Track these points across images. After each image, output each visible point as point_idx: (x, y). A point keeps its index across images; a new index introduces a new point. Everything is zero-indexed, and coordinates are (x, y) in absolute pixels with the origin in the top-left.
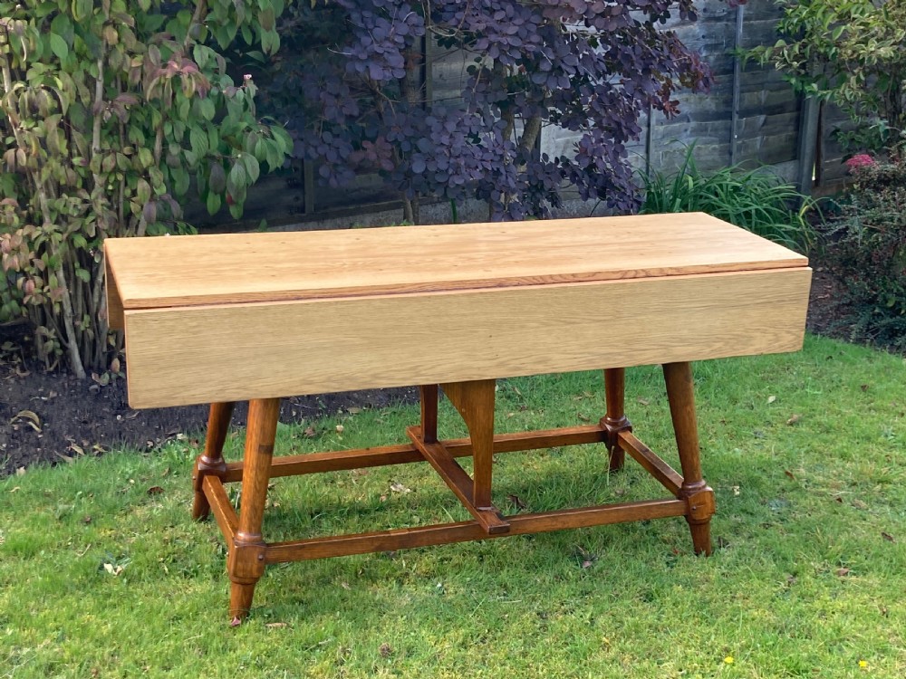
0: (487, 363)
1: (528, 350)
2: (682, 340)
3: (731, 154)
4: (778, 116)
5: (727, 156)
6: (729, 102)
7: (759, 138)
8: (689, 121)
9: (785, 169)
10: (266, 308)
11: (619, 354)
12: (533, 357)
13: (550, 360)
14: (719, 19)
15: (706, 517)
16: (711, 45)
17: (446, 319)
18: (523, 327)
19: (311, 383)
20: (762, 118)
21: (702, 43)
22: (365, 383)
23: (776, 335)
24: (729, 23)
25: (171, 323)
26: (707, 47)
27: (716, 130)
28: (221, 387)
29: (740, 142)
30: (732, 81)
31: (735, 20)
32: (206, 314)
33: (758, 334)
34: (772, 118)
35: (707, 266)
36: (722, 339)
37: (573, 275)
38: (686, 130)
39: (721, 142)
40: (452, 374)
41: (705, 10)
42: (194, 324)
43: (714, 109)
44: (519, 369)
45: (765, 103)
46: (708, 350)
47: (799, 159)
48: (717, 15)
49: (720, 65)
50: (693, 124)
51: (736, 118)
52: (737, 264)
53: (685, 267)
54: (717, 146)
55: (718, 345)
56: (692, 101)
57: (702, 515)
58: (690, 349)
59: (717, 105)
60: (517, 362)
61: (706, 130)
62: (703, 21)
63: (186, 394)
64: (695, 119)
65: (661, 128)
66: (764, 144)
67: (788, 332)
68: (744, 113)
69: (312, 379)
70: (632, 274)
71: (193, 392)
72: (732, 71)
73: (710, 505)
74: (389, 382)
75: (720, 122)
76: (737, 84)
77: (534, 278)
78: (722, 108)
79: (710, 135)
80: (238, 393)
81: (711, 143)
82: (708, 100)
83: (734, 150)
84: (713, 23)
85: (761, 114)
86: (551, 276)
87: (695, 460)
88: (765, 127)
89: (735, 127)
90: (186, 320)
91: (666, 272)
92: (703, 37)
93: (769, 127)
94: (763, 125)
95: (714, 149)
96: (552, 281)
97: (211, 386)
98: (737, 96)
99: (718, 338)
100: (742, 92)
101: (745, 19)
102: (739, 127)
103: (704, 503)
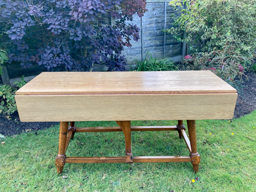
0: (125, 116)
1: (137, 113)
2: (190, 114)
3: (164, 54)
4: (176, 45)
5: (163, 55)
6: (163, 42)
7: (171, 50)
8: (152, 47)
9: (178, 57)
10: (54, 97)
11: (168, 116)
12: (139, 115)
13: (145, 116)
14: (160, 23)
15: (197, 163)
16: (158, 29)
17: (111, 103)
18: (136, 106)
19: (70, 118)
20: (172, 46)
21: (155, 28)
22: (87, 119)
23: (223, 114)
24: (162, 24)
25: (28, 100)
26: (156, 29)
27: (160, 49)
28: (44, 118)
29: (166, 51)
30: (164, 37)
31: (164, 23)
32: (37, 98)
33: (217, 113)
34: (174, 46)
35: (200, 91)
36: (204, 114)
37: (153, 92)
38: (152, 49)
39: (161, 51)
40: (113, 119)
41: (156, 21)
42: (34, 100)
43: (159, 44)
44: (135, 118)
45: (173, 42)
46: (199, 117)
47: (182, 55)
48: (159, 22)
49: (160, 34)
50: (154, 47)
51: (165, 46)
52: (211, 91)
53: (192, 91)
54: (160, 52)
55: (202, 116)
56: (153, 42)
57: (196, 163)
58: (192, 116)
59: (160, 43)
60: (134, 116)
61: (157, 49)
62: (155, 23)
63: (35, 119)
64: (154, 46)
65: (145, 49)
66: (172, 52)
67: (228, 113)
68: (167, 45)
69: (70, 117)
70: (173, 92)
71: (37, 119)
72: (163, 35)
73: (198, 160)
74: (94, 119)
75: (161, 47)
76: (165, 38)
77: (140, 92)
78: (161, 44)
79: (158, 50)
80: (49, 120)
81: (159, 52)
82: (157, 42)
83: (165, 53)
84: (158, 24)
85: (172, 45)
86: (145, 92)
87: (195, 147)
88: (172, 48)
89: (165, 48)
90: (32, 99)
91: (185, 92)
92: (156, 27)
93: (174, 48)
94: (172, 47)
95: (159, 53)
96: (146, 93)
97: (42, 117)
98: (165, 41)
99: (202, 114)
100: (166, 40)
101: (167, 23)
102: (166, 48)
103: (197, 160)
